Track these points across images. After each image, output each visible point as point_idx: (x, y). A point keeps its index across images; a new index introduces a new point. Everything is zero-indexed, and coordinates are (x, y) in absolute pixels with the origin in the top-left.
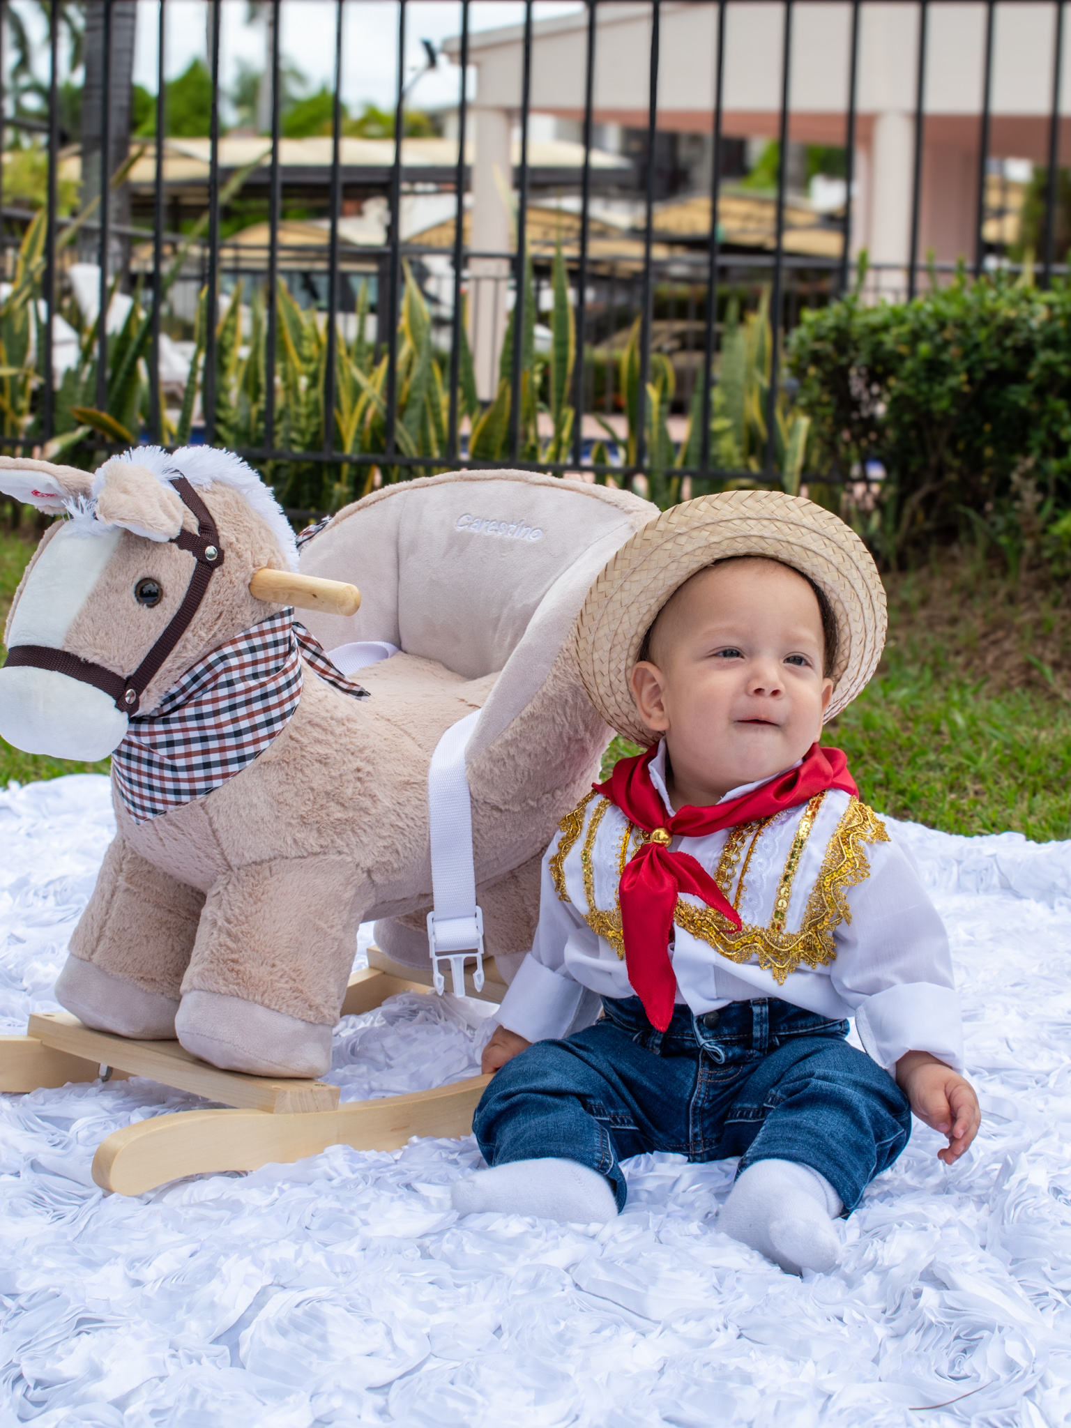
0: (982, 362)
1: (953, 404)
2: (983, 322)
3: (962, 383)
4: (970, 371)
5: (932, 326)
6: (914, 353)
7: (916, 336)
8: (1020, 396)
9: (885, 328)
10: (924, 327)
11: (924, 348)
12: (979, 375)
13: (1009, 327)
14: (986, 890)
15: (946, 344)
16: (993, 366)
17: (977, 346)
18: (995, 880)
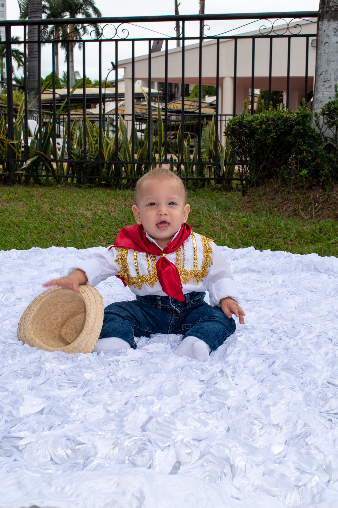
0: (279, 129)
1: (272, 141)
2: (279, 119)
3: (275, 135)
4: (276, 132)
5: (266, 120)
6: (261, 128)
7: (261, 123)
8: (290, 138)
9: (253, 121)
10: (263, 120)
11: (264, 126)
12: (279, 133)
13: (286, 120)
14: (310, 270)
15: (269, 125)
16: (282, 130)
17: (278, 125)
18: (312, 267)
